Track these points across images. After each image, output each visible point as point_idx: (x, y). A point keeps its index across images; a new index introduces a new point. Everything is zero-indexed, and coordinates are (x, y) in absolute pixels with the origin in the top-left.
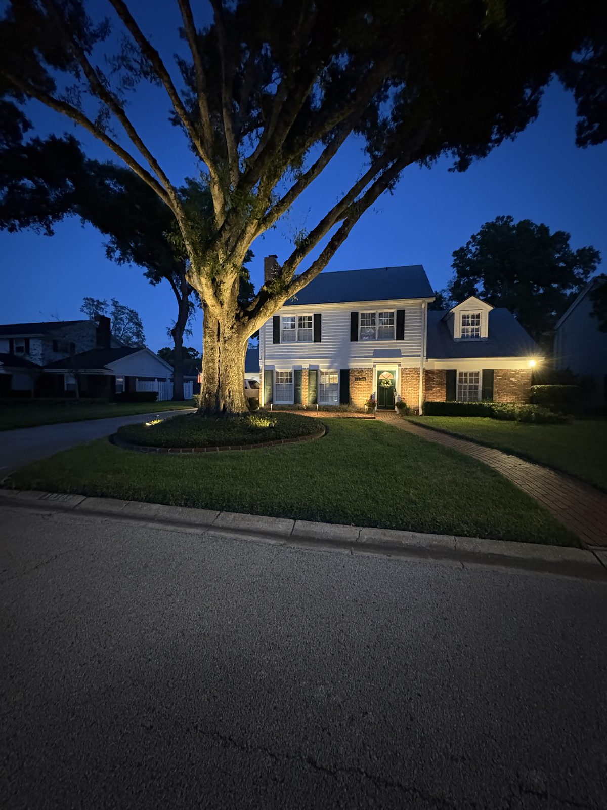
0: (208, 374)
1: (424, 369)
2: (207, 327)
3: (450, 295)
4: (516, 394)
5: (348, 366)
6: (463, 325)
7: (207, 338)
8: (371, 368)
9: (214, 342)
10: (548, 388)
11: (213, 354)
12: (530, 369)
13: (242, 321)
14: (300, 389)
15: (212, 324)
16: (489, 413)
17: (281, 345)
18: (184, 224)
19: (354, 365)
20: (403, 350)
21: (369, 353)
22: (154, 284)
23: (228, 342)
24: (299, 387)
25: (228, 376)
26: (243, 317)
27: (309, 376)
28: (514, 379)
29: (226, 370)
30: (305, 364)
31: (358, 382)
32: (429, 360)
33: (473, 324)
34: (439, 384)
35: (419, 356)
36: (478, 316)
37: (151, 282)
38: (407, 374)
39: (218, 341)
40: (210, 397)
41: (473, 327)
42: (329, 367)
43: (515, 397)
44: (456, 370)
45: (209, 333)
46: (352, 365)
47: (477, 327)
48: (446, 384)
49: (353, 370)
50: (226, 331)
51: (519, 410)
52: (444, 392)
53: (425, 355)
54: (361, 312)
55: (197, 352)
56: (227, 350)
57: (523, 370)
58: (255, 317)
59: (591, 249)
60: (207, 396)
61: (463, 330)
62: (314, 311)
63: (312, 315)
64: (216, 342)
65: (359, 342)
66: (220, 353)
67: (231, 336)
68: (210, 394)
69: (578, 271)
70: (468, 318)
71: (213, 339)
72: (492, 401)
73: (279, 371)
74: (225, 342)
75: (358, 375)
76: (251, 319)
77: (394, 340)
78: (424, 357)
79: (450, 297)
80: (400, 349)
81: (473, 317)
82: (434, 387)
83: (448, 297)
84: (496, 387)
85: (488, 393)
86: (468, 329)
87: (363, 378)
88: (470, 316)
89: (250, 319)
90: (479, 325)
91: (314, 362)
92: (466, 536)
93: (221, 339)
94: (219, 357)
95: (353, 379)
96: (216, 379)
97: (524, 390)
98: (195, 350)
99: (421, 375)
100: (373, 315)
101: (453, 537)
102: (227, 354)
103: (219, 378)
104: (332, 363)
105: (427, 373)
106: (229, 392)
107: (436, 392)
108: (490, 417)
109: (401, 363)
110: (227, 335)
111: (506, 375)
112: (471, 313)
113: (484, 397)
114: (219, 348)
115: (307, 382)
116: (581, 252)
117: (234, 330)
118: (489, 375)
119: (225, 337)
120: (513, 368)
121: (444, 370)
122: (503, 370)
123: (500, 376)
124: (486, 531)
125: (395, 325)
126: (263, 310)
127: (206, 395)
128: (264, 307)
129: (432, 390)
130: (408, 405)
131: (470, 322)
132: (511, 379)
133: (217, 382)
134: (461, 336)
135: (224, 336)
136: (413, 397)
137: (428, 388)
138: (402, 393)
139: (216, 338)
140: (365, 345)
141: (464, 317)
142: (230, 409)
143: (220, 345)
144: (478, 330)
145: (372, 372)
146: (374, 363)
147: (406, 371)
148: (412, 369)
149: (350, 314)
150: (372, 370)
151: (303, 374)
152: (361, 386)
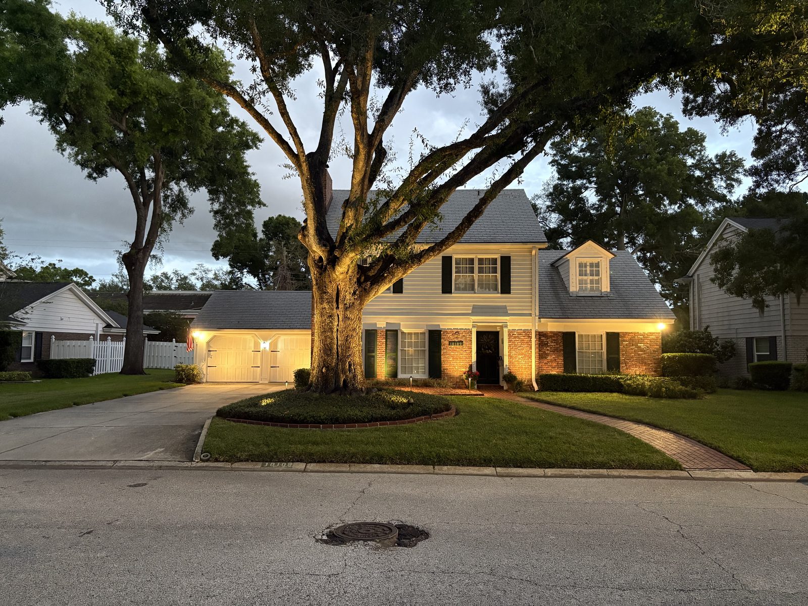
0: (325, 345)
1: (536, 332)
2: (325, 293)
3: (548, 203)
4: (646, 364)
5: (439, 326)
6: (580, 275)
7: (325, 304)
8: (469, 329)
9: (333, 309)
10: (680, 357)
11: (331, 322)
12: (659, 333)
13: (363, 286)
14: (373, 357)
15: (331, 290)
16: (617, 387)
18: (309, 184)
19: (447, 324)
20: (511, 306)
21: (467, 310)
22: (95, 179)
23: (350, 309)
24: (373, 354)
25: (349, 348)
26: (364, 282)
27: (386, 339)
28: (643, 345)
29: (347, 341)
30: (381, 323)
31: (452, 346)
32: (542, 319)
33: (592, 275)
34: (555, 350)
35: (530, 315)
36: (597, 265)
37: (90, 176)
38: (515, 337)
39: (338, 308)
40: (327, 371)
41: (591, 278)
43: (644, 367)
44: (574, 333)
45: (327, 299)
46: (443, 325)
47: (596, 278)
48: (563, 350)
49: (445, 332)
50: (348, 297)
51: (649, 384)
52: (561, 360)
53: (537, 314)
54: (455, 257)
55: (91, 277)
56: (349, 318)
57: (652, 334)
58: (378, 282)
59: (732, 155)
60: (324, 370)
61: (581, 282)
64: (335, 309)
65: (453, 295)
66: (339, 321)
67: (353, 303)
68: (327, 368)
69: (719, 184)
70: (586, 266)
71: (332, 305)
72: (619, 372)
74: (346, 309)
75: (452, 338)
76: (374, 284)
77: (498, 293)
78: (536, 316)
79: (548, 207)
80: (505, 306)
81: (591, 265)
82: (548, 355)
83: (544, 207)
84: (623, 355)
85: (614, 363)
86: (586, 280)
87: (459, 342)
88: (588, 264)
89: (372, 284)
90: (599, 276)
91: (393, 319)
92: (614, 469)
93: (340, 306)
94: (338, 325)
95: (447, 343)
96: (335, 351)
97: (654, 359)
98: (86, 274)
99: (533, 339)
100: (472, 261)
101: (605, 470)
102: (348, 322)
103: (337, 349)
104: (417, 321)
105: (541, 335)
106: (350, 366)
107: (551, 361)
108: (618, 392)
109: (508, 324)
110: (347, 302)
111: (635, 339)
112: (588, 261)
113: (609, 368)
114: (338, 315)
115: (384, 346)
116: (722, 158)
117: (356, 297)
118: (613, 338)
119: (346, 304)
120: (641, 331)
121: (560, 332)
122: (630, 333)
123: (626, 341)
124: (626, 464)
125: (499, 275)
126: (388, 275)
127: (322, 368)
128: (390, 273)
129: (546, 358)
130: (519, 377)
131: (588, 272)
132: (639, 345)
133: (335, 355)
134: (578, 289)
135: (345, 302)
136: (524, 367)
137: (541, 356)
138: (510, 362)
139: (335, 304)
140: (462, 299)
141: (581, 265)
142: (353, 385)
143: (340, 312)
144: (598, 282)
145: (471, 334)
146: (473, 322)
147: (515, 333)
148: (522, 331)
149: (441, 258)
150: (471, 332)
151: (378, 336)
152: (456, 353)
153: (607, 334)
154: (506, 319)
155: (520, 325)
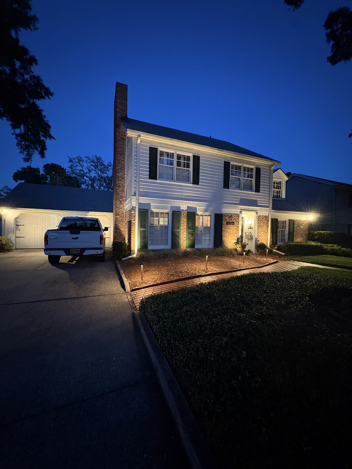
1: (271, 218)
5: (221, 211)
8: (237, 214)
12: (308, 221)
14: (178, 232)
17: (158, 181)
19: (227, 210)
20: (259, 201)
21: (237, 201)
24: (178, 230)
27: (188, 219)
30: (184, 206)
31: (229, 226)
32: (274, 211)
33: (278, 188)
35: (268, 207)
38: (261, 221)
42: (206, 211)
46: (225, 211)
48: (272, 229)
49: (226, 215)
53: (272, 206)
54: (232, 163)
57: (305, 221)
62: (193, 151)
63: (191, 155)
65: (230, 190)
73: (154, 211)
75: (229, 220)
77: (254, 191)
78: (271, 208)
80: (257, 200)
87: (232, 223)
91: (192, 204)
95: (225, 223)
99: (270, 223)
100: (240, 168)
104: (208, 206)
105: (273, 221)
109: (258, 212)
113: (289, 238)
115: (186, 224)
118: (291, 223)
120: (302, 219)
122: (297, 220)
123: (296, 224)
125: (254, 180)
132: (301, 226)
134: (273, 195)
136: (264, 239)
138: (258, 236)
140: (234, 193)
144: (280, 192)
145: (239, 217)
146: (241, 210)
147: (261, 218)
148: (264, 217)
149: (223, 162)
150: (239, 216)
151: (182, 217)
152: (230, 230)
153: (289, 220)
154: (257, 209)
155: (264, 213)
